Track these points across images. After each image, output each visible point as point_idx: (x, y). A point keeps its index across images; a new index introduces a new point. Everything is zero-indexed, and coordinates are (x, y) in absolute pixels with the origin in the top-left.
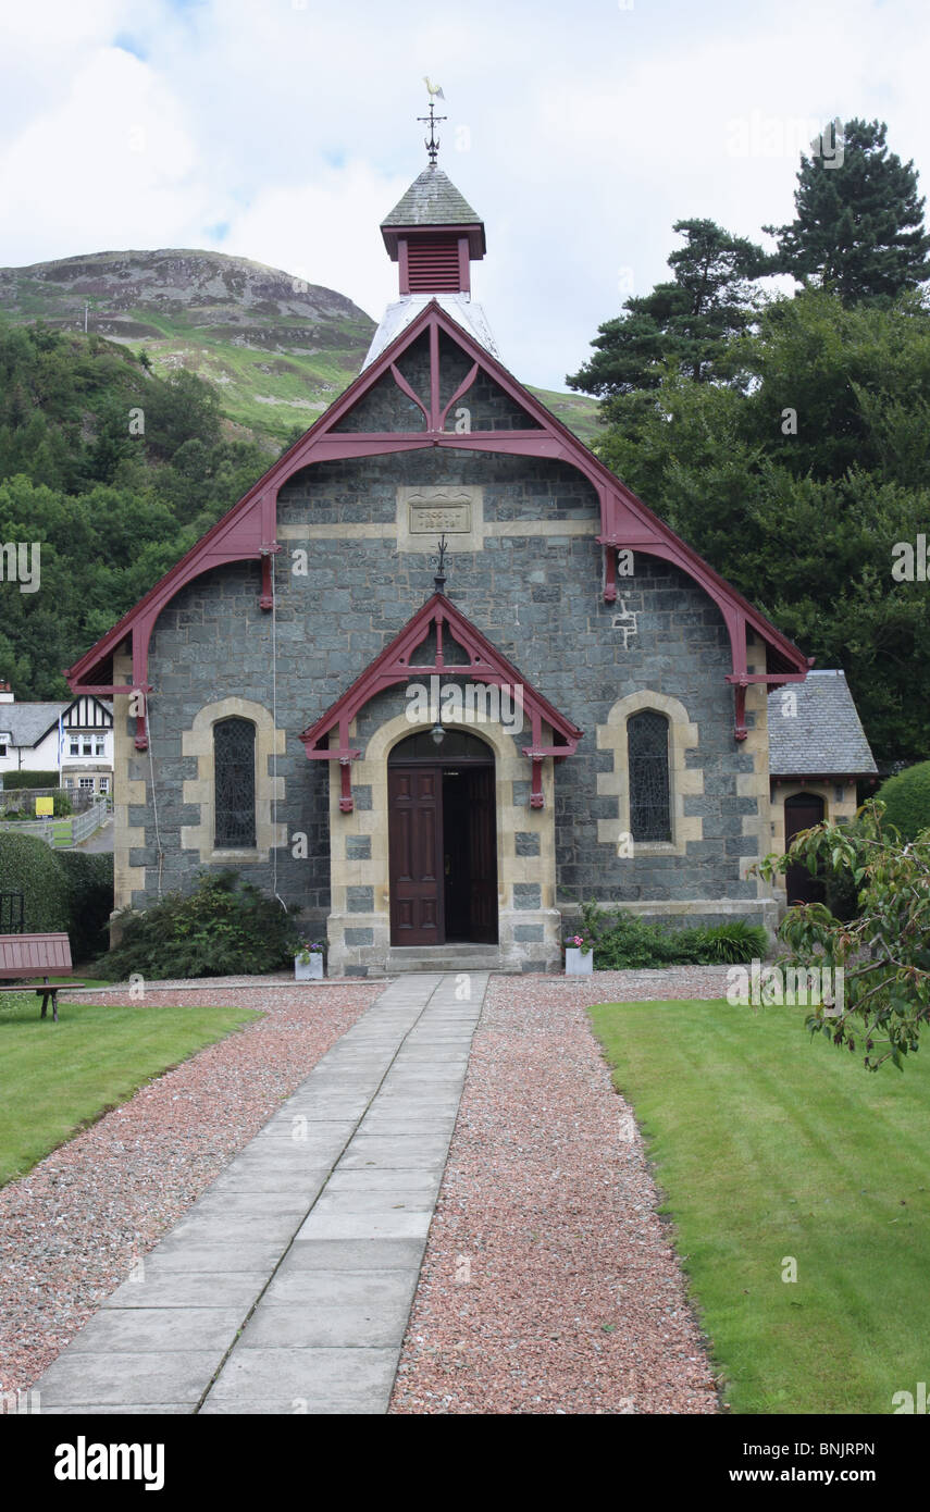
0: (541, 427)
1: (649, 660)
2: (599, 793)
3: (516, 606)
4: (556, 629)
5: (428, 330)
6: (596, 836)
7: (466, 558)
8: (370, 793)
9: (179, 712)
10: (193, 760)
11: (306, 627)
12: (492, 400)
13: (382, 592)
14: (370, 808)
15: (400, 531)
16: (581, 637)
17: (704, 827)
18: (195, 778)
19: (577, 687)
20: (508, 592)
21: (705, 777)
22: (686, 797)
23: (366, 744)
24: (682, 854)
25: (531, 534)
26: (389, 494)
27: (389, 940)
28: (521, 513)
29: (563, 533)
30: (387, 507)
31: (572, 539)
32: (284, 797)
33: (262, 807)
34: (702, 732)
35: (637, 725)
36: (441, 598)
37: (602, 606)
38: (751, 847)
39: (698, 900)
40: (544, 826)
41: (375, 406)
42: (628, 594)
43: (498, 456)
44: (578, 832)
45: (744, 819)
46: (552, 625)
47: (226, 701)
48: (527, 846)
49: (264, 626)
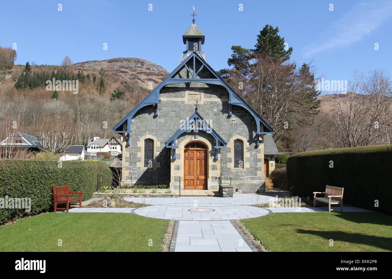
0: (217, 78)
1: (239, 128)
2: (228, 157)
3: (210, 116)
4: (219, 121)
5: (193, 57)
6: (227, 166)
7: (200, 106)
8: (180, 156)
9: (137, 137)
10: (140, 148)
11: (165, 119)
12: (206, 72)
13: (182, 112)
14: (180, 159)
15: (186, 99)
16: (224, 123)
17: (250, 165)
18: (140, 152)
19: (223, 134)
20: (209, 113)
21: (250, 154)
23: (179, 145)
24: (245, 170)
25: (214, 101)
26: (184, 92)
27: (183, 188)
28: (212, 97)
29: (221, 101)
30: (183, 94)
31: (223, 102)
32: (159, 156)
33: (154, 158)
34: (250, 144)
35: (236, 142)
36: (197, 113)
37: (229, 117)
38: (260, 169)
39: (248, 181)
40: (218, 164)
41: (181, 73)
42: (234, 114)
43: (207, 84)
44: (223, 165)
45: (258, 163)
46: (218, 121)
47: (147, 135)
48: (214, 168)
49: (156, 119)
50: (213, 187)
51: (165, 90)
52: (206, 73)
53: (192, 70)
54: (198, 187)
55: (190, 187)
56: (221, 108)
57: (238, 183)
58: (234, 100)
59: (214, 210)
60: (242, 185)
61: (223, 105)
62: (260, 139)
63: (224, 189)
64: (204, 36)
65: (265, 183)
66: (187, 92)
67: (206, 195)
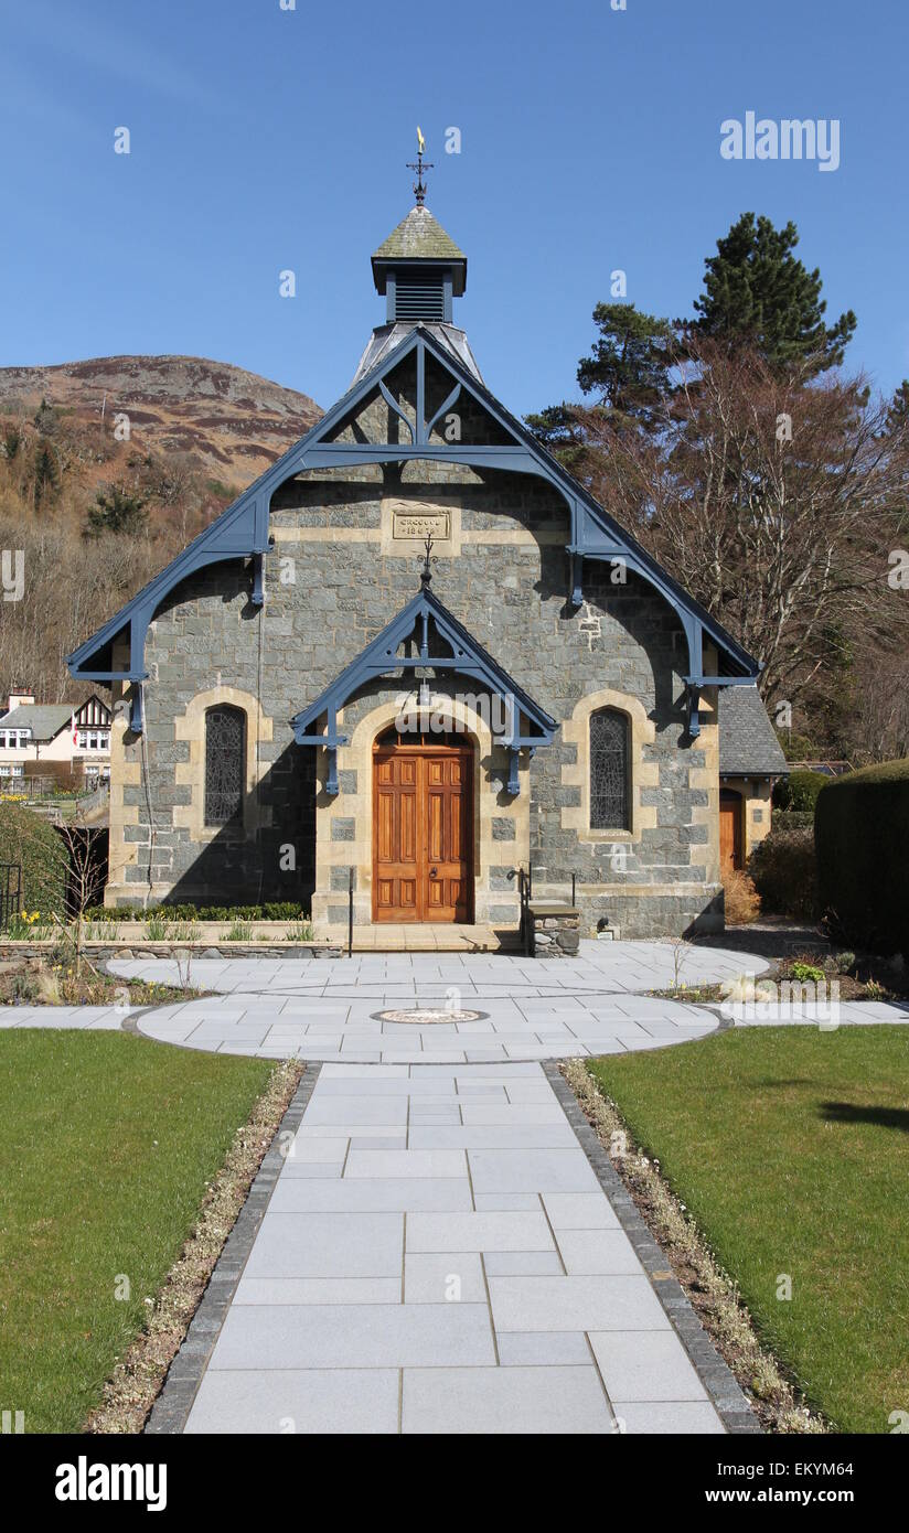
0: (518, 444)
1: (612, 661)
2: (563, 783)
3: (490, 609)
4: (527, 631)
5: (414, 351)
6: (559, 823)
7: (446, 563)
8: (355, 777)
9: (174, 699)
10: (186, 744)
11: (294, 622)
13: (367, 591)
14: (355, 792)
15: (384, 536)
16: (549, 638)
17: (659, 816)
18: (188, 761)
19: (545, 684)
20: (483, 595)
21: (660, 771)
22: (642, 789)
23: (351, 732)
24: (638, 841)
25: (505, 542)
26: (375, 502)
27: (370, 917)
28: (496, 523)
29: (535, 542)
30: (372, 514)
31: (542, 548)
32: (269, 781)
33: (249, 789)
34: (658, 729)
35: (599, 721)
36: (427, 595)
37: (570, 611)
38: (700, 835)
39: (652, 884)
40: (519, 814)
41: (363, 420)
42: (593, 599)
43: (477, 470)
44: (542, 819)
45: (695, 809)
46: (523, 627)
47: (217, 690)
48: (503, 831)
49: (254, 621)
50: (495, 913)
51: (293, 493)
52: (471, 422)
53: (411, 409)
54: (432, 912)
55: (400, 913)
56: (535, 572)
57: (606, 895)
58: (589, 540)
59: (483, 1016)
60: (625, 901)
61: (545, 559)
62: (703, 705)
63: (538, 923)
64: (465, 261)
65: (722, 893)
66: (391, 504)
67: (464, 945)
